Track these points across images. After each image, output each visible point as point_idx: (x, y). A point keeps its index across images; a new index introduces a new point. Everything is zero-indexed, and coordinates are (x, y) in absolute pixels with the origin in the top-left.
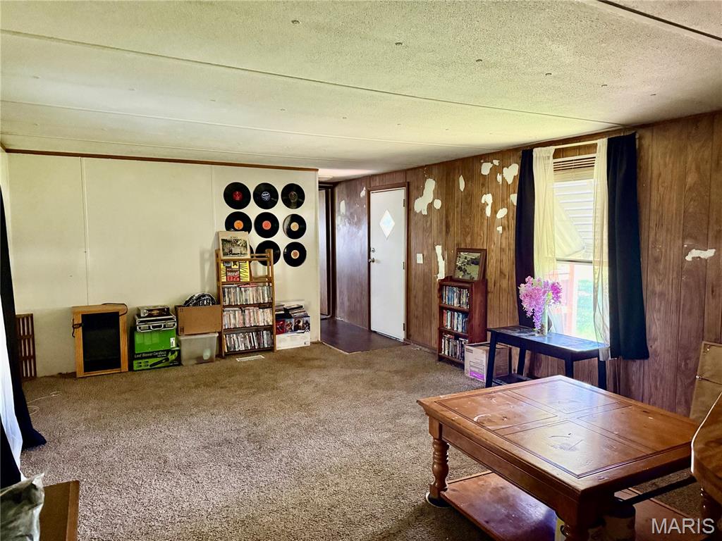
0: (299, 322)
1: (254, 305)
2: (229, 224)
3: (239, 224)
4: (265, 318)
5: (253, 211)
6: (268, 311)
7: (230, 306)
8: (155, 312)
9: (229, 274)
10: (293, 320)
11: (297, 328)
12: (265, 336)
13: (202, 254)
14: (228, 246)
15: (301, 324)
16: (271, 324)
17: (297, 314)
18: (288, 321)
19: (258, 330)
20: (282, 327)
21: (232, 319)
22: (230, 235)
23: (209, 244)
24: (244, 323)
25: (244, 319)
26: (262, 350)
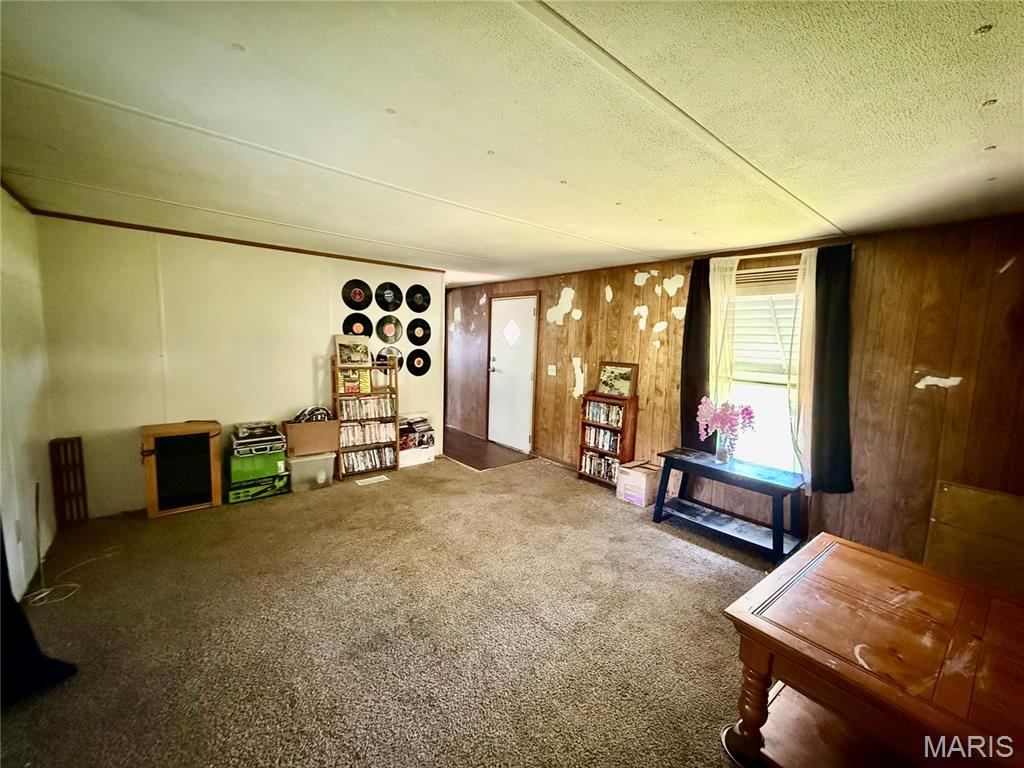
0: (423, 436)
1: (375, 420)
2: (348, 327)
3: (358, 327)
4: (388, 433)
5: (374, 313)
6: (390, 426)
7: (348, 421)
8: (257, 431)
9: (347, 384)
10: (417, 435)
11: (421, 443)
12: (387, 453)
13: (315, 360)
14: (347, 351)
15: (425, 439)
16: (394, 440)
17: (421, 427)
18: (411, 436)
19: (379, 447)
20: (405, 443)
21: (350, 436)
22: (348, 340)
23: (324, 349)
24: (364, 441)
25: (364, 436)
26: (383, 470)
